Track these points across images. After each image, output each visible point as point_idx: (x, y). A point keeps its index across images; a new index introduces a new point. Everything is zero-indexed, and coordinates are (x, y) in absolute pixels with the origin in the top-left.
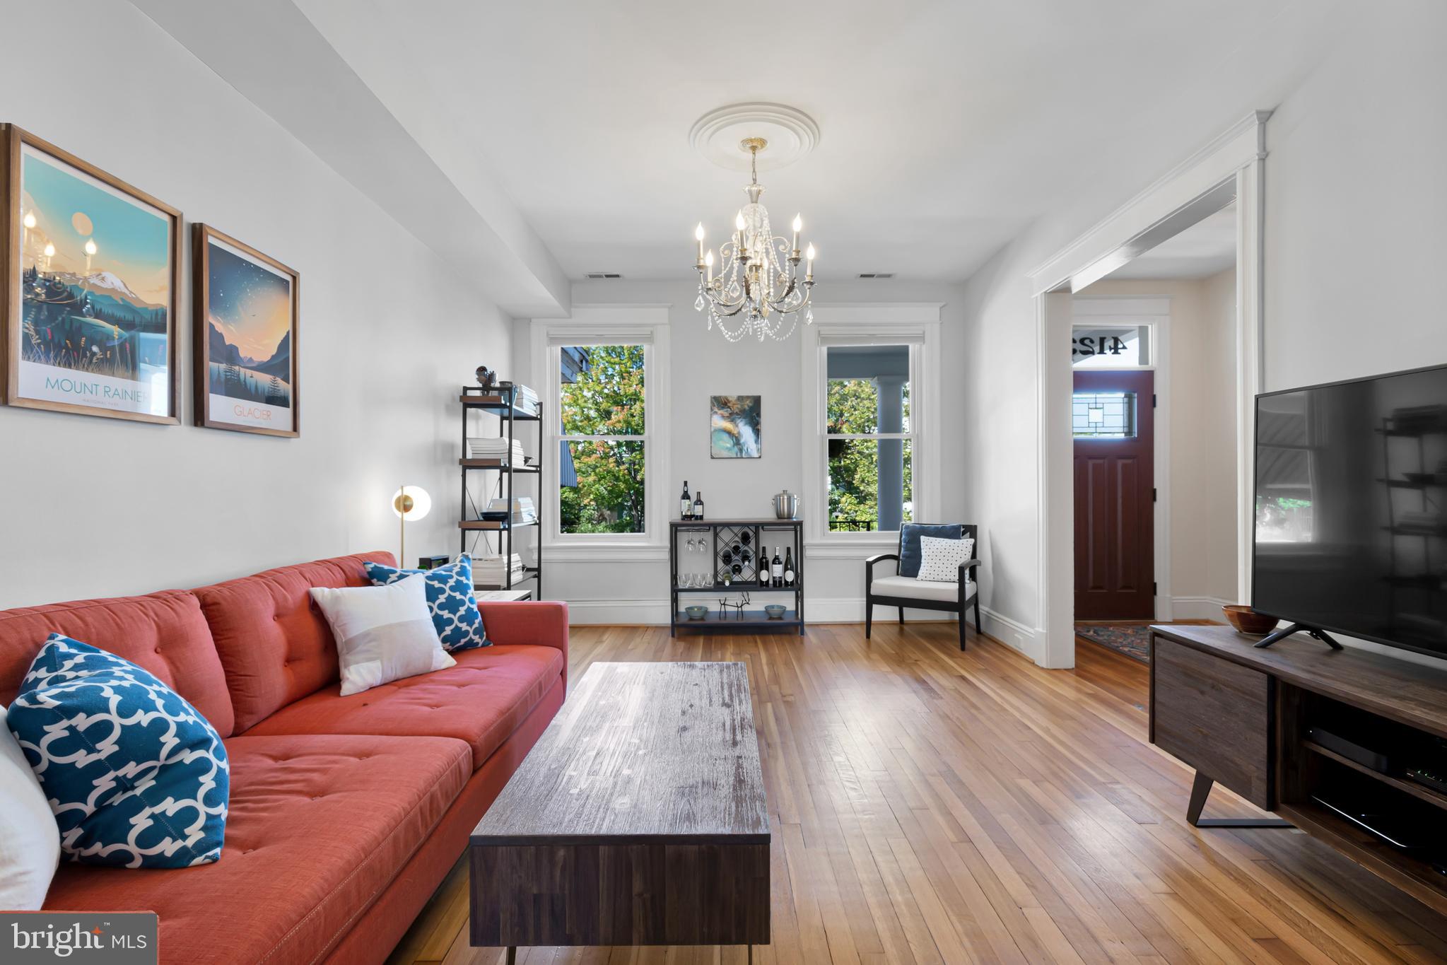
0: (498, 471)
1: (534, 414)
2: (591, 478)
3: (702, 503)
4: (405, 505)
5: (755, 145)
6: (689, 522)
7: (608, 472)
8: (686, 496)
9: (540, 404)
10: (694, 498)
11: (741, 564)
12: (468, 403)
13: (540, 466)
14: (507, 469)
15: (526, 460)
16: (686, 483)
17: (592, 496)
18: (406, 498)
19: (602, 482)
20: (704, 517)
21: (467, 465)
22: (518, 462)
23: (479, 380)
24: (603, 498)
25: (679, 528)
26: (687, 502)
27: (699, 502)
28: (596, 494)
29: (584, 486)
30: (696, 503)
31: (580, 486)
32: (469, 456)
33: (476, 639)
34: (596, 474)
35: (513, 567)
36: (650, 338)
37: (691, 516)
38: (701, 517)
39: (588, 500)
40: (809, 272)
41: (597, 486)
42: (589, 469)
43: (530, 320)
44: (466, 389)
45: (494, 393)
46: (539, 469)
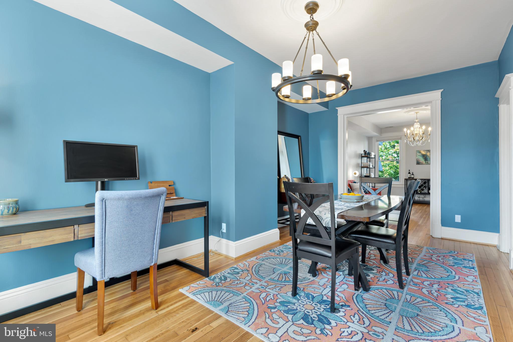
0: (366, 168)
1: (374, 157)
2: (387, 168)
3: (413, 175)
4: (355, 174)
5: (417, 113)
6: (410, 179)
7: (394, 166)
8: (409, 173)
9: (375, 155)
10: (411, 174)
11: (423, 188)
12: (362, 157)
13: (375, 167)
14: (370, 168)
15: (372, 166)
16: (409, 170)
17: (387, 174)
18: (356, 173)
19: (391, 169)
20: (414, 178)
21: (362, 167)
22: (371, 167)
23: (364, 152)
24: (392, 174)
25: (407, 180)
26: (410, 174)
27: (413, 174)
28: (389, 173)
29: (385, 171)
30: (412, 175)
31: (383, 170)
32: (362, 166)
33: (368, 192)
34: (389, 167)
35: (370, 186)
36: (400, 139)
37: (410, 178)
38: (413, 178)
39: (386, 175)
40: (429, 133)
41: (389, 170)
42: (386, 165)
43: (372, 137)
44: (362, 154)
45: (367, 155)
46: (375, 168)
